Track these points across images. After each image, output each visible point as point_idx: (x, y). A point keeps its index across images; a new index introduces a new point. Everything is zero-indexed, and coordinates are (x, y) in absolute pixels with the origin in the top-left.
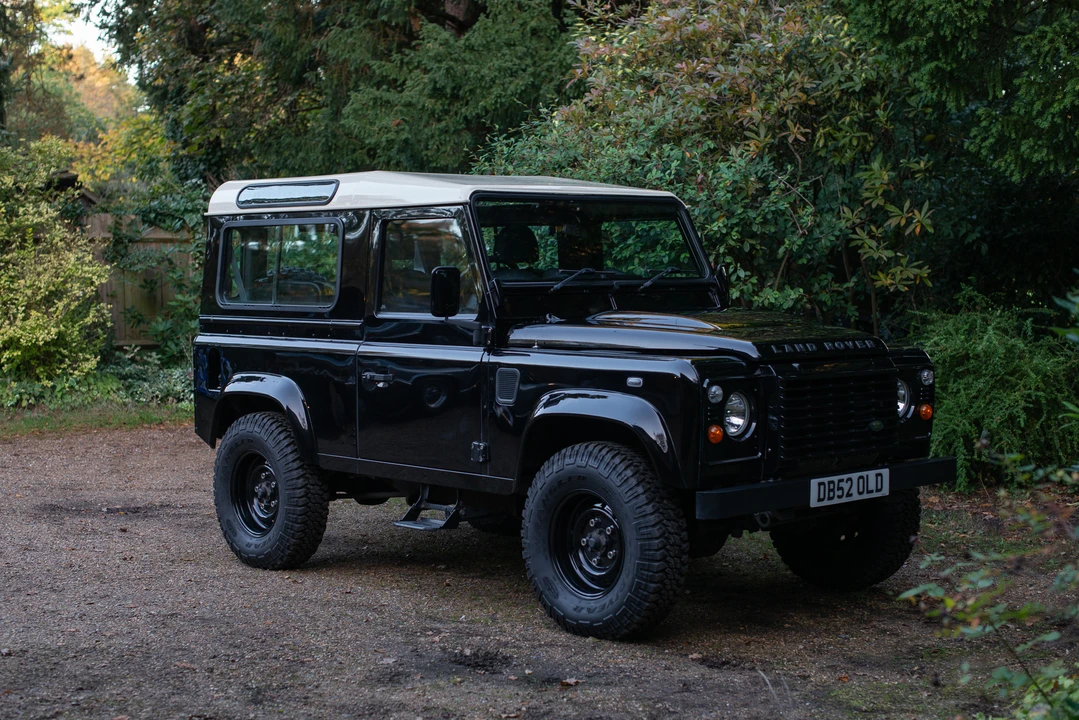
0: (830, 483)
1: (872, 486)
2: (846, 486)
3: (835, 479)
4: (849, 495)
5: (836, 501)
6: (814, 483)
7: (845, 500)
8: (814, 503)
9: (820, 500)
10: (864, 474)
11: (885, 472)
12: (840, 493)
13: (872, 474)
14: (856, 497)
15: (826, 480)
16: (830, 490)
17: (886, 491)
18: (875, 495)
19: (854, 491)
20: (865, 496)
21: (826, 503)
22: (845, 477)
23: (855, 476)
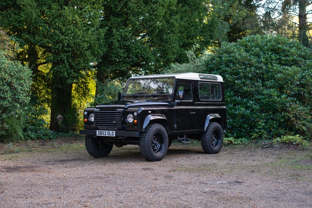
0: (101, 132)
1: (111, 134)
2: (105, 133)
3: (102, 131)
4: (105, 135)
5: (102, 135)
6: (97, 131)
7: (104, 135)
8: (97, 135)
9: (98, 134)
10: (109, 131)
11: (114, 132)
12: (103, 134)
13: (111, 132)
14: (107, 135)
15: (100, 131)
16: (101, 133)
17: (114, 136)
18: (112, 136)
19: (107, 134)
20: (109, 136)
21: (100, 135)
22: (104, 131)
23: (107, 131)
